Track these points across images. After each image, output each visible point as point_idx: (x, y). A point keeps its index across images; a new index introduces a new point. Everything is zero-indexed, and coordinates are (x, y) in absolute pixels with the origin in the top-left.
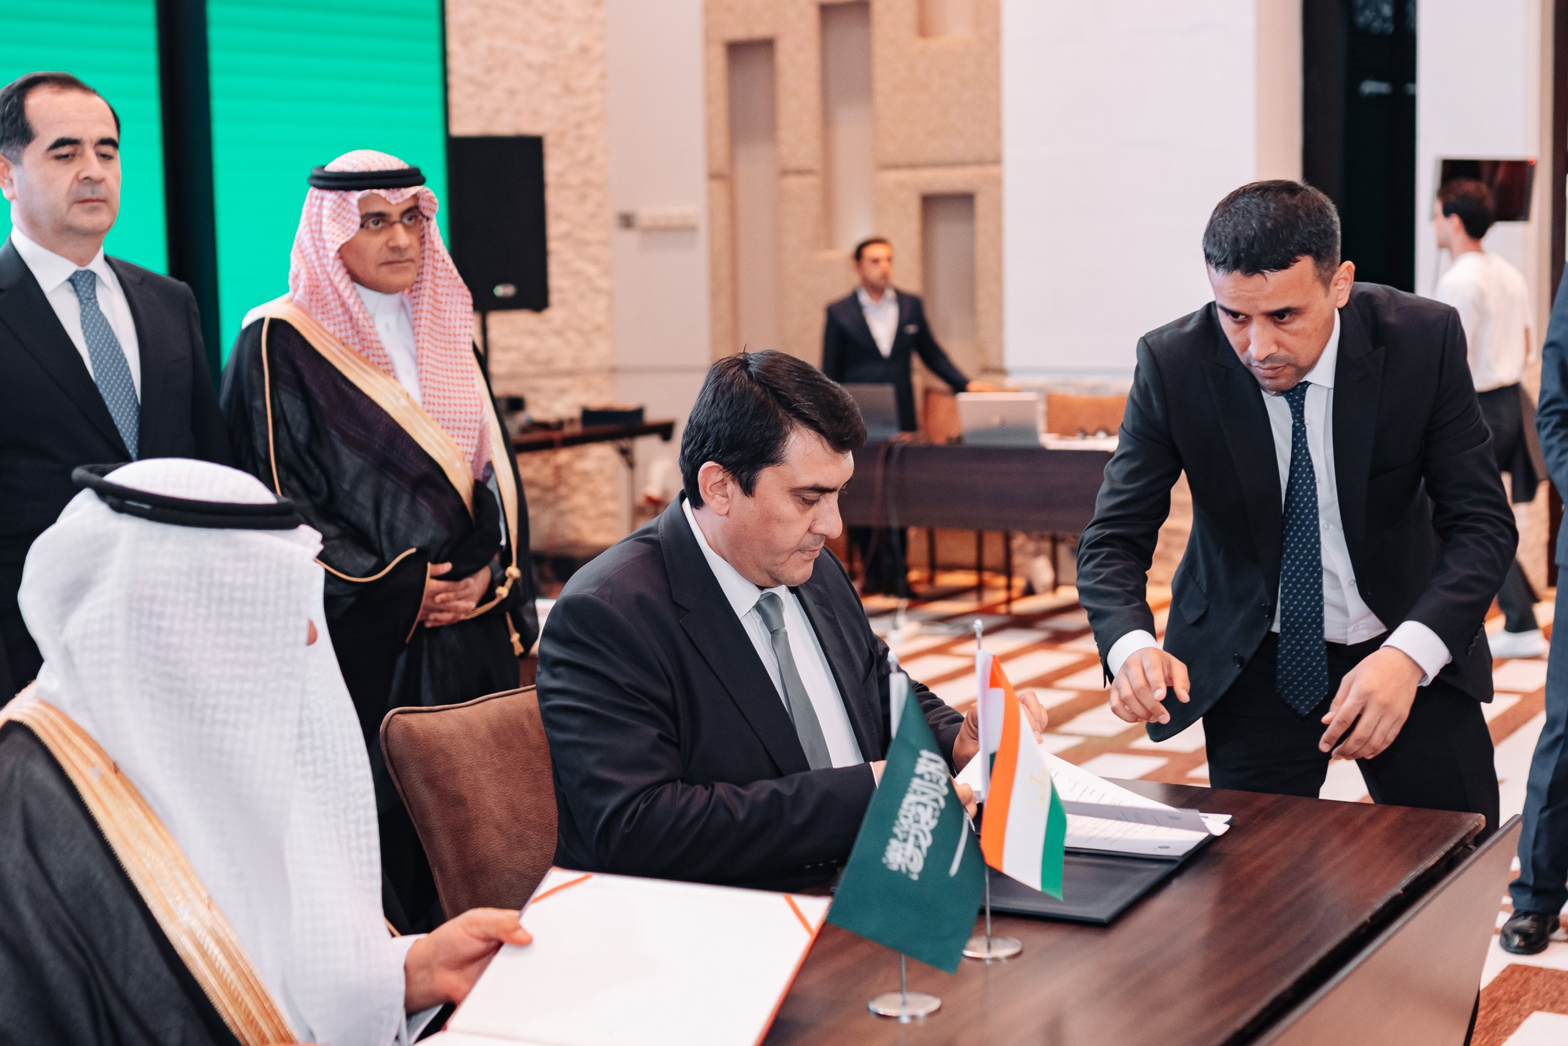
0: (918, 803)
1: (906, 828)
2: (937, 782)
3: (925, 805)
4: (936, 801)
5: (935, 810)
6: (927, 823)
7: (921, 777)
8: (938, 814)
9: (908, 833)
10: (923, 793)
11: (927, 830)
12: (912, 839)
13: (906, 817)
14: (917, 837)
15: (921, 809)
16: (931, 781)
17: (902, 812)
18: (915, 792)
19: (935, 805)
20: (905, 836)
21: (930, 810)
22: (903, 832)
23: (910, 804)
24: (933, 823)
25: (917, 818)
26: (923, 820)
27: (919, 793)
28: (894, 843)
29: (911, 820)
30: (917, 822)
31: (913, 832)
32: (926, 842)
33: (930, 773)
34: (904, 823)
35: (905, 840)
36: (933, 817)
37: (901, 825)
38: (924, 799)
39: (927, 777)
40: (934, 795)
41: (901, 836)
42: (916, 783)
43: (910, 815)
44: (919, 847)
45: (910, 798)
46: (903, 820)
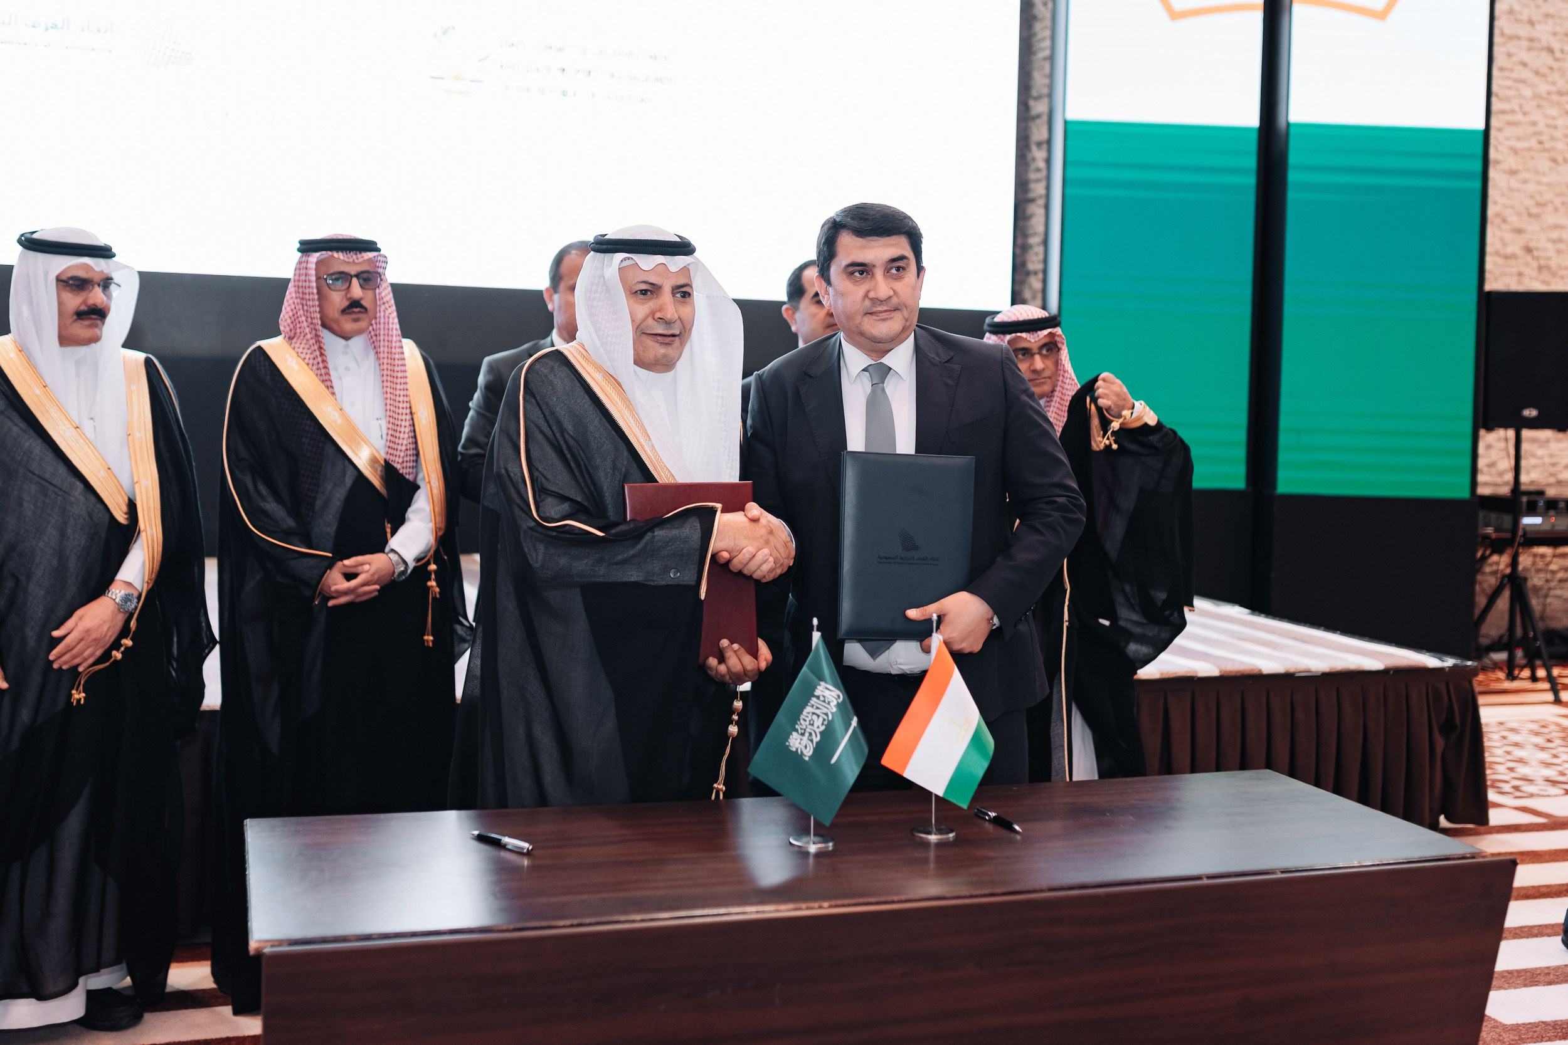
0: (813, 713)
1: (804, 727)
2: (829, 703)
3: (818, 716)
4: (826, 714)
5: (824, 720)
6: (818, 727)
7: (818, 697)
8: (826, 723)
9: (805, 730)
10: (817, 708)
11: (818, 731)
12: (807, 735)
13: (805, 720)
14: (810, 734)
15: (815, 717)
16: (824, 701)
17: (802, 717)
18: (813, 706)
19: (825, 717)
20: (803, 731)
21: (821, 720)
22: (801, 729)
23: (809, 713)
24: (822, 728)
25: (812, 722)
26: (816, 725)
27: (815, 707)
28: (795, 734)
29: (808, 723)
30: (813, 725)
31: (808, 730)
32: (817, 739)
33: (824, 697)
34: (803, 724)
35: (803, 734)
36: (823, 724)
37: (801, 724)
38: (817, 711)
39: (822, 698)
40: (825, 710)
41: (800, 732)
42: (814, 700)
43: (808, 719)
44: (812, 741)
45: (808, 709)
46: (802, 722)
